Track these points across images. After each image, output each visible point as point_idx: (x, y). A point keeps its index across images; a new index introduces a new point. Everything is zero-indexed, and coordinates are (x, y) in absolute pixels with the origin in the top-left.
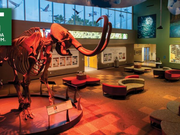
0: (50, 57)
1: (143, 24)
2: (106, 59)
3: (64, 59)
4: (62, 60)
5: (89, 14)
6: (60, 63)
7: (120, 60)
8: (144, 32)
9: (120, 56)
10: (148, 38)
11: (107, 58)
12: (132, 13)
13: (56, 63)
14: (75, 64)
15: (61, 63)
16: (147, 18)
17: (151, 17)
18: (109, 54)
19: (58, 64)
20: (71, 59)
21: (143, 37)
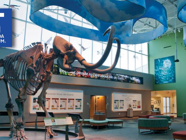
0: (50, 76)
1: (161, 68)
2: (116, 106)
3: (64, 100)
4: (63, 101)
5: (98, 52)
6: (59, 106)
7: (134, 110)
8: (162, 77)
9: (135, 104)
10: (166, 83)
11: (118, 105)
12: (147, 55)
13: (55, 105)
14: (78, 108)
15: (61, 105)
16: (164, 60)
17: (169, 59)
18: (120, 100)
19: (58, 106)
20: (73, 102)
21: (161, 82)
